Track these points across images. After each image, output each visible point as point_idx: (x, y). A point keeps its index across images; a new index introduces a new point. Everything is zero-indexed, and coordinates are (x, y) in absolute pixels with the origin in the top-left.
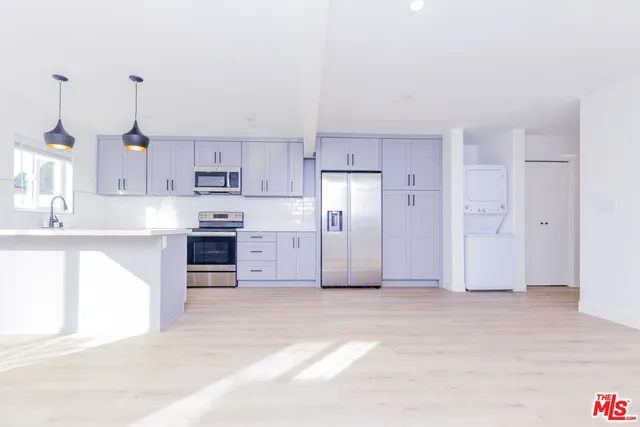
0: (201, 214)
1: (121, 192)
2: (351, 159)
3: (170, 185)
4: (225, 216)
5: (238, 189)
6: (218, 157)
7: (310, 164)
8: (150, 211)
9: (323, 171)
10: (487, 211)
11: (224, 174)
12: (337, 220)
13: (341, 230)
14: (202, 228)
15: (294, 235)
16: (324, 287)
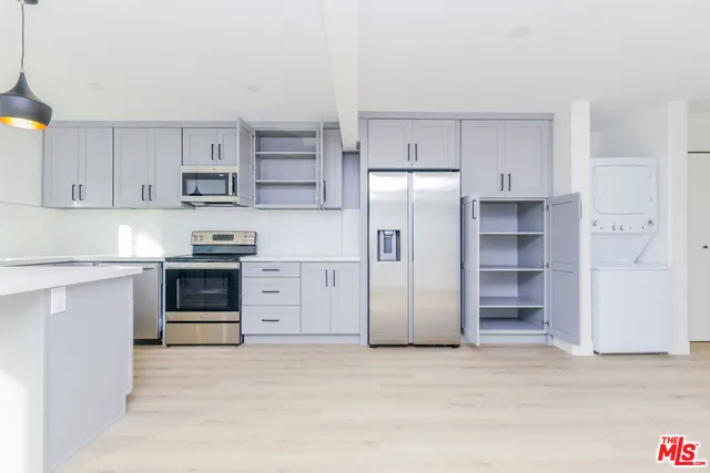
0: (195, 235)
1: (76, 204)
2: (413, 150)
3: (147, 193)
4: (230, 237)
6: (216, 152)
7: (350, 159)
8: (124, 231)
9: (370, 170)
10: (626, 230)
11: (224, 176)
12: (391, 244)
13: (398, 259)
14: (199, 255)
15: (327, 266)
16: (371, 346)
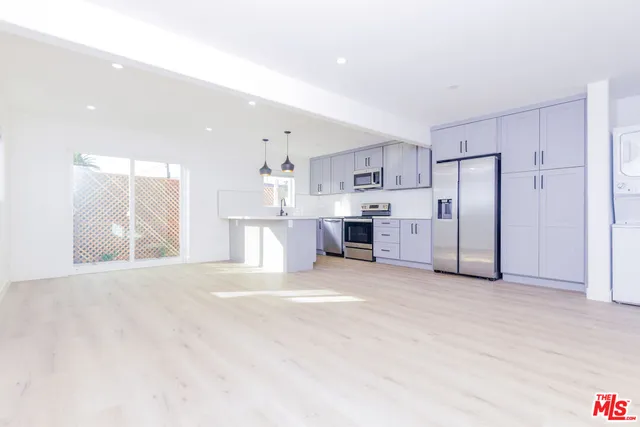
0: (362, 206)
1: (320, 193)
2: (464, 146)
3: (342, 186)
4: (377, 206)
5: (379, 185)
6: (368, 161)
8: (337, 204)
9: (438, 162)
11: (369, 174)
14: (364, 216)
15: (413, 222)
16: (436, 271)
